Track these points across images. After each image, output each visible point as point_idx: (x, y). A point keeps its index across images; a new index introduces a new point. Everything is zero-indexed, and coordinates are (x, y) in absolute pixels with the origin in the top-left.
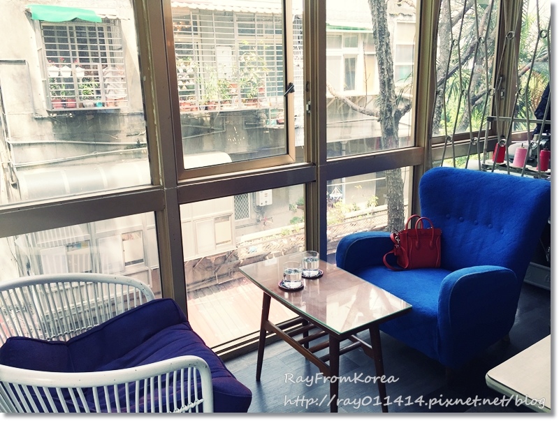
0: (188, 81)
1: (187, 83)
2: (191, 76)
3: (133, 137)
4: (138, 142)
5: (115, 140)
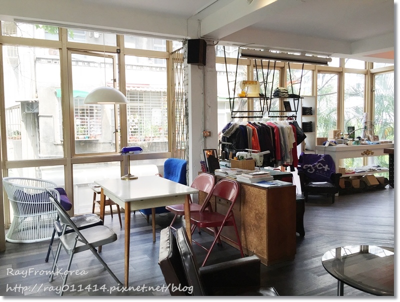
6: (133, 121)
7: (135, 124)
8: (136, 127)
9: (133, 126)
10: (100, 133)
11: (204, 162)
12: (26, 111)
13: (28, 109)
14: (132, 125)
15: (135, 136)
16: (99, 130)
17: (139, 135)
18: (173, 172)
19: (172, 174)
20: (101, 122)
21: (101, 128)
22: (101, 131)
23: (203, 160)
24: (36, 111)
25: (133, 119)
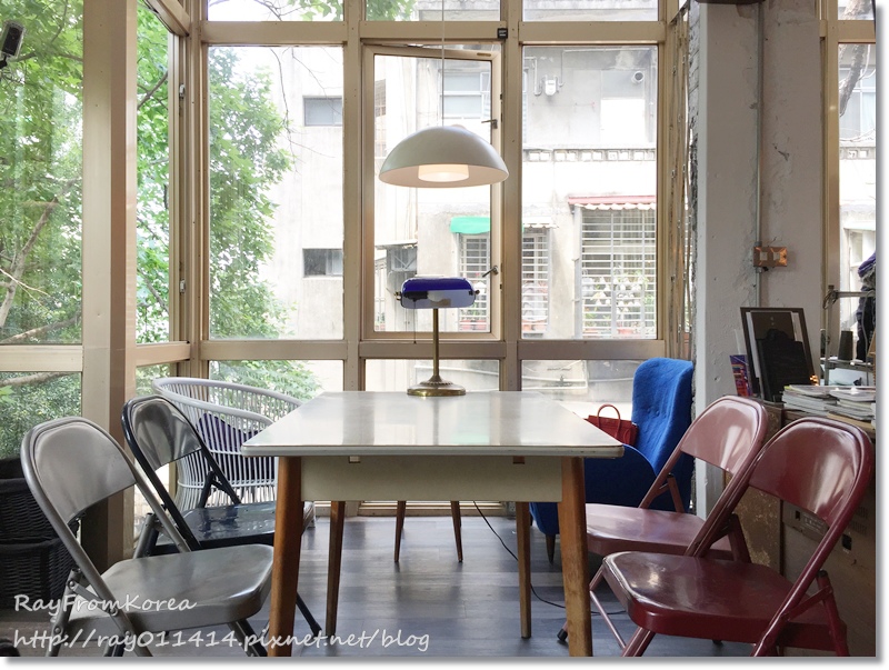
0: (633, 301)
1: (630, 304)
2: (635, 295)
3: (556, 372)
4: (562, 379)
5: (531, 374)
6: (628, 288)
7: (632, 297)
8: (637, 304)
9: (626, 302)
10: (545, 318)
11: (742, 357)
12: (393, 267)
13: (398, 264)
14: (626, 298)
15: (633, 328)
16: (543, 310)
17: (643, 324)
18: (658, 402)
19: (657, 409)
20: (548, 292)
21: (546, 306)
22: (547, 313)
23: (741, 350)
24: (411, 268)
25: (628, 283)
